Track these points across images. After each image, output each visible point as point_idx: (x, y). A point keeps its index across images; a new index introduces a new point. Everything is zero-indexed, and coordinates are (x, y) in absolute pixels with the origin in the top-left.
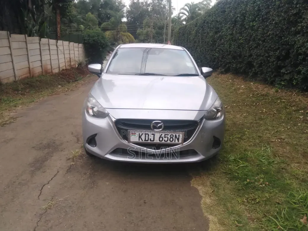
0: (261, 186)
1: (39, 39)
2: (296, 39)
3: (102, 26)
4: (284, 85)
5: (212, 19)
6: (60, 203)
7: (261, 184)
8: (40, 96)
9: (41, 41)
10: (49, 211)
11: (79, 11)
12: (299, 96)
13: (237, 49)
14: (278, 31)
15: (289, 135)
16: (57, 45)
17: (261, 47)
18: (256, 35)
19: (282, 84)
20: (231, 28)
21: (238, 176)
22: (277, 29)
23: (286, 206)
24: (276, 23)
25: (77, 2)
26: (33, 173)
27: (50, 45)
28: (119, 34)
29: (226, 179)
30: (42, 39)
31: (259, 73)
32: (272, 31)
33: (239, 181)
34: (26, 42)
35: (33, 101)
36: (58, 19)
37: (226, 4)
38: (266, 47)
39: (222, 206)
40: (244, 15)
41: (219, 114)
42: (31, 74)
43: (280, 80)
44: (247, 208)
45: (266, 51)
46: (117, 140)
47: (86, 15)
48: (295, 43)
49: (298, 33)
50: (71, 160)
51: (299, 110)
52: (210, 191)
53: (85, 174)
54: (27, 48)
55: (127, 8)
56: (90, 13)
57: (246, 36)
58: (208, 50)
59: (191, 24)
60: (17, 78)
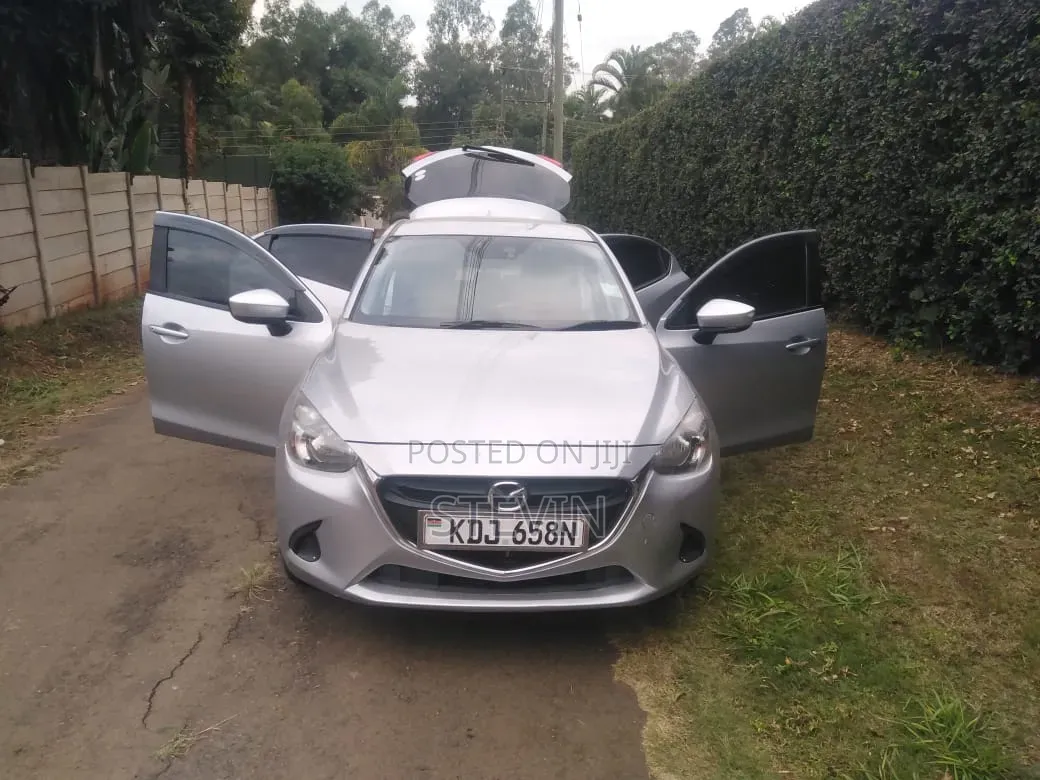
0: (825, 678)
1: (127, 179)
2: (949, 200)
3: (335, 124)
4: (921, 340)
5: (692, 116)
6: (211, 740)
7: (828, 673)
8: (131, 372)
9: (132, 184)
10: (177, 764)
11: (257, 74)
12: (965, 376)
13: (773, 216)
14: (896, 171)
15: (921, 511)
16: (184, 196)
17: (847, 217)
18: (830, 178)
19: (915, 337)
20: (752, 149)
21: (760, 646)
22: (893, 165)
23: (896, 743)
24: (889, 146)
25: (249, 45)
26: (122, 644)
27: (163, 198)
28: (392, 151)
29: (722, 658)
30: (137, 179)
31: (844, 297)
32: (878, 170)
33: (761, 662)
34: (83, 190)
35: (109, 392)
36: (190, 105)
37: (737, 73)
38: (862, 216)
39: (707, 743)
40: (790, 112)
41: (699, 454)
42: (101, 295)
43: (908, 322)
44: (780, 749)
45: (860, 230)
46: (383, 541)
47: (283, 88)
48: (948, 211)
49: (957, 179)
50: (239, 598)
51: (962, 427)
52: (673, 695)
53: (285, 644)
54: (86, 211)
55: (418, 64)
56: (293, 82)
57: (800, 180)
58: (683, 216)
59: (627, 126)
60: (53, 309)
